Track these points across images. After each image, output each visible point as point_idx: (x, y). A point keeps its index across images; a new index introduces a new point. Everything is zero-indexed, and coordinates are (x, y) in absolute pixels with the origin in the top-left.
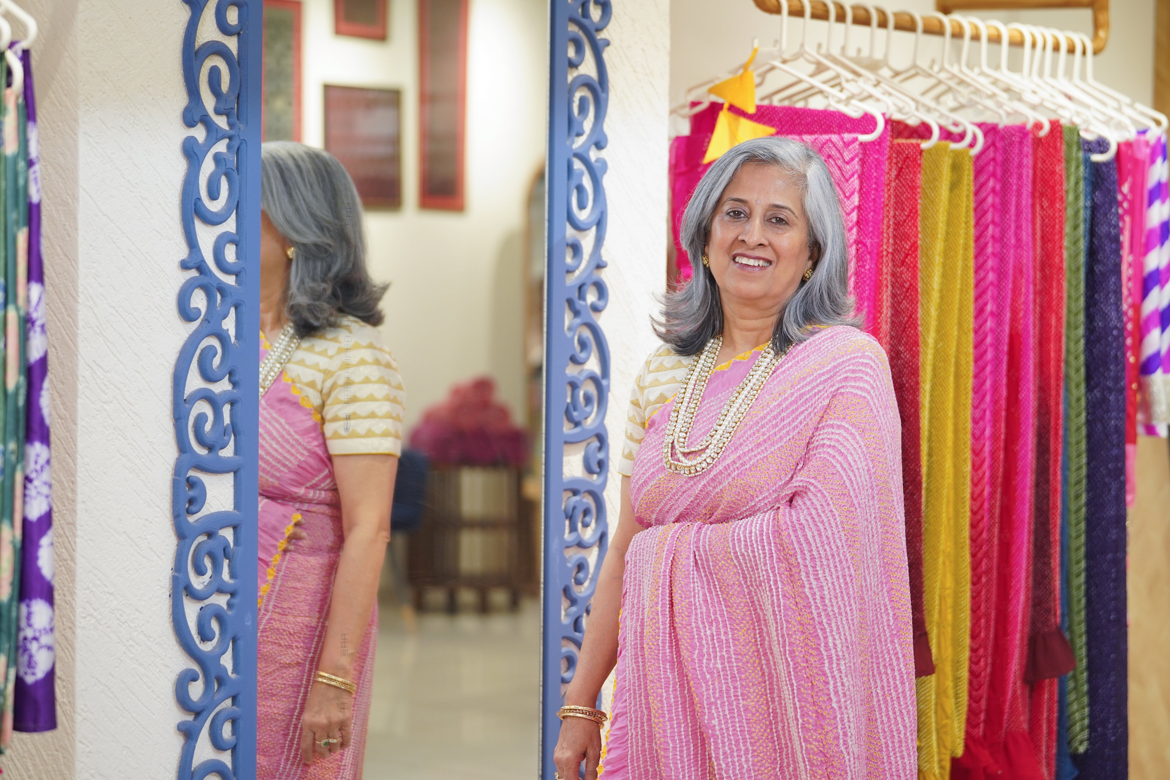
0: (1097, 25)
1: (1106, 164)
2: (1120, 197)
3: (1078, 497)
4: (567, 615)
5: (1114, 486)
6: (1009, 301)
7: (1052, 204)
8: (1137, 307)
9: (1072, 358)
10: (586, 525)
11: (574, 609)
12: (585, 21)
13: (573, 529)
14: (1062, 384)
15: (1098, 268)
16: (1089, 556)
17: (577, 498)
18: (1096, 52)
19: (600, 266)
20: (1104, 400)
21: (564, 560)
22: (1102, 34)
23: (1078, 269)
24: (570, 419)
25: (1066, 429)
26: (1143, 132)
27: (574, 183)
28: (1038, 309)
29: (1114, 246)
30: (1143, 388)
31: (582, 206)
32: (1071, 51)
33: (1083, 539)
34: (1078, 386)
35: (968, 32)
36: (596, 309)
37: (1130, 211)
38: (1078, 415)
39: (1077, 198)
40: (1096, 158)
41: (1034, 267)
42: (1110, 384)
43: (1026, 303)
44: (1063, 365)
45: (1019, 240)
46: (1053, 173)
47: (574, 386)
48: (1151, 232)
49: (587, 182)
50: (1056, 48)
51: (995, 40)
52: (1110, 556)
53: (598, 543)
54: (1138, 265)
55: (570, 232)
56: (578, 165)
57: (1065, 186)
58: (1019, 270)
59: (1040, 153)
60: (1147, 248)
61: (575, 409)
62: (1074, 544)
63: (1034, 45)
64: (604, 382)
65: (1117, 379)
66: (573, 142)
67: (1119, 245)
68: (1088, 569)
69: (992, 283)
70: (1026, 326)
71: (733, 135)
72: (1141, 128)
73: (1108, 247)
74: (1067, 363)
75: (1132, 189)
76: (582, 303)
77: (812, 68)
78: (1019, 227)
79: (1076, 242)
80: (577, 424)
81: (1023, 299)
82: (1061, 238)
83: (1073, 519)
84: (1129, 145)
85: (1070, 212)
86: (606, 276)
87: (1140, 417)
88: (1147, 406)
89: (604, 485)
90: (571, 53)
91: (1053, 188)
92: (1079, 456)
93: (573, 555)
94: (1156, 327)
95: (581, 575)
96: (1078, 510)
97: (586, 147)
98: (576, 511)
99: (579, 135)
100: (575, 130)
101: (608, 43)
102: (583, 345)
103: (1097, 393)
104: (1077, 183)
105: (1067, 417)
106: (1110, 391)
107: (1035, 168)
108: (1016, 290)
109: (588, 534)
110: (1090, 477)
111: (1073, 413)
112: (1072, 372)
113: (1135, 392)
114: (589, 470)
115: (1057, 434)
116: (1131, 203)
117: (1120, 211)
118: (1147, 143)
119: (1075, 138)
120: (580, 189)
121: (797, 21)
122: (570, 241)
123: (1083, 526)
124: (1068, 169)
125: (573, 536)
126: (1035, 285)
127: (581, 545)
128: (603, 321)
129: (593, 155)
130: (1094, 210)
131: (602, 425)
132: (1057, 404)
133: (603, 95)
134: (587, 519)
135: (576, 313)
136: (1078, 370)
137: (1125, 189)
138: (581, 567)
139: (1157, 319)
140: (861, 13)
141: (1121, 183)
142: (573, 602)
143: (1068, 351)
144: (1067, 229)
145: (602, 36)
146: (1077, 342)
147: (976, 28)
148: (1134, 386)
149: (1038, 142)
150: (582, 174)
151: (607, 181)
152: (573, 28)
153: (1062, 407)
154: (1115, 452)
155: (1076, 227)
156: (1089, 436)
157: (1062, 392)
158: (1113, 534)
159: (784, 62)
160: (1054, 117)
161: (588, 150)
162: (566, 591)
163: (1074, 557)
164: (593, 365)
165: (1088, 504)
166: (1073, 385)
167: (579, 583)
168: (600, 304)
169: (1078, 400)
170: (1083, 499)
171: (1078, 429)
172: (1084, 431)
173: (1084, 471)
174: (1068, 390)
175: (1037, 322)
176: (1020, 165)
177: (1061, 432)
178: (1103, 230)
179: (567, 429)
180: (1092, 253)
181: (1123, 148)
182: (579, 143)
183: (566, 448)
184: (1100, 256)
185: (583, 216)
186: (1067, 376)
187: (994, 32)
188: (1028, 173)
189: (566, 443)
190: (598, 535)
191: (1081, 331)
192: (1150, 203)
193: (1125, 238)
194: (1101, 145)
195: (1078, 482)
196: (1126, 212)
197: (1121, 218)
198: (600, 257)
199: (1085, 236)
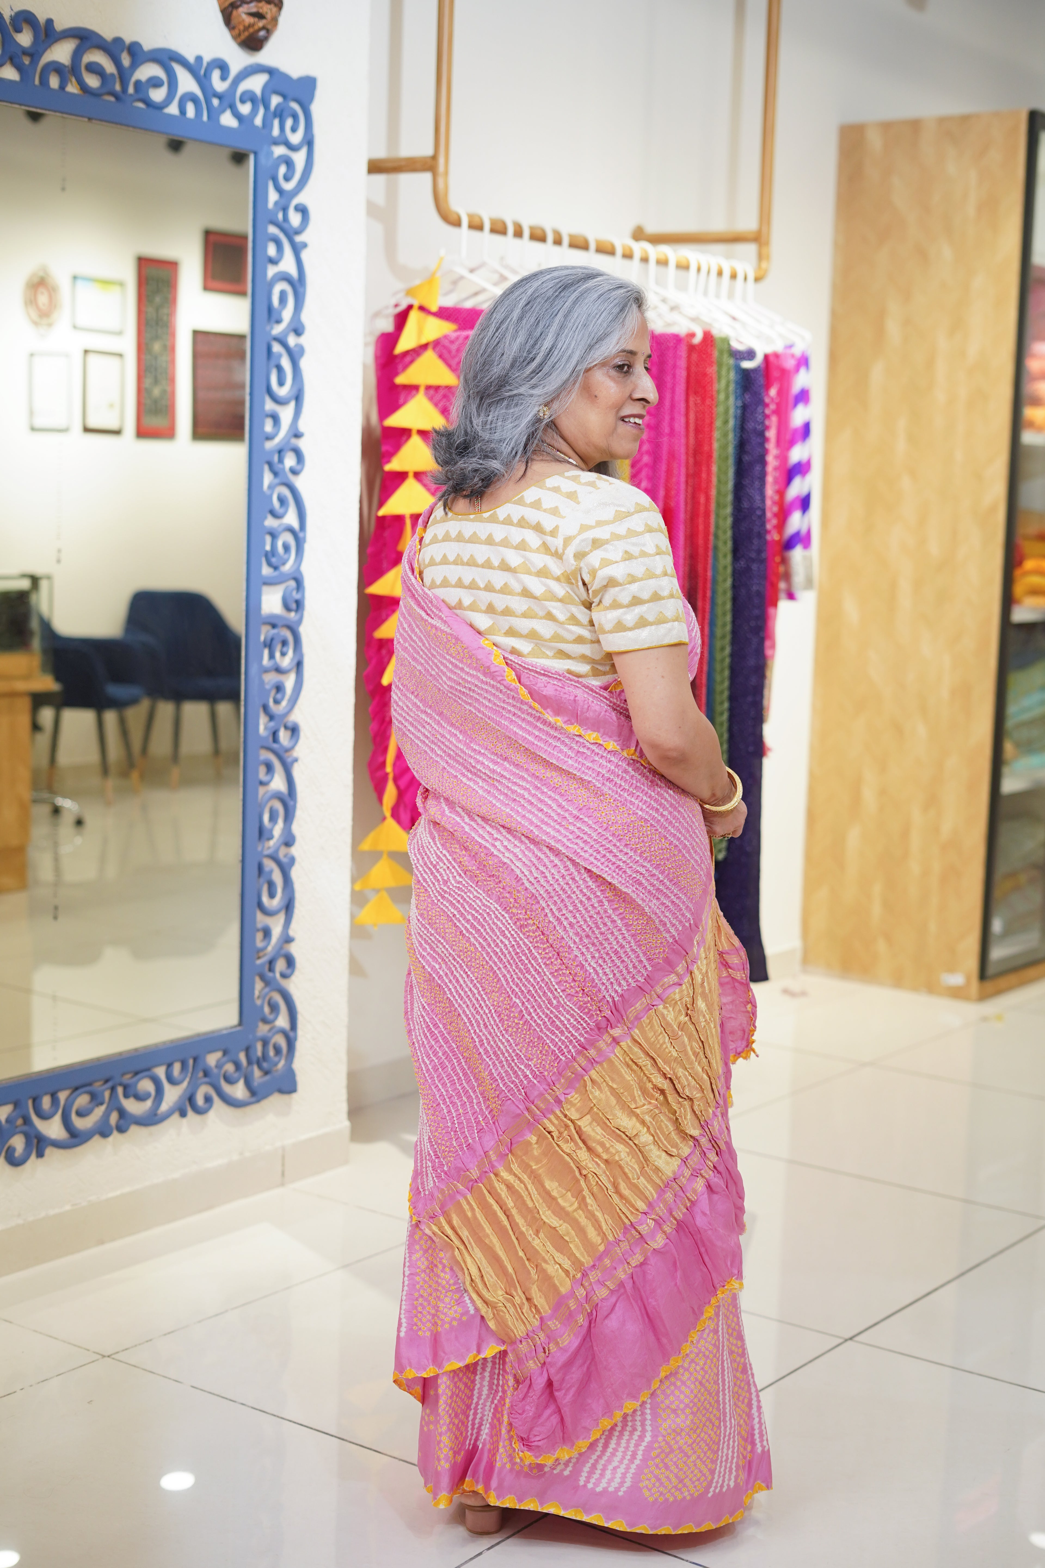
0: (761, 257)
1: (755, 371)
2: (767, 400)
3: (723, 649)
4: (266, 728)
5: (755, 640)
6: (662, 481)
7: (703, 400)
8: (781, 493)
9: (720, 533)
10: (283, 654)
11: (272, 724)
12: (285, 225)
13: (272, 656)
14: (711, 554)
15: (746, 458)
16: (732, 698)
17: (275, 631)
18: (757, 280)
19: (298, 435)
20: (748, 569)
21: (262, 683)
22: (764, 265)
23: (727, 458)
24: (270, 564)
25: (714, 592)
26: (791, 347)
27: (273, 362)
28: (690, 489)
29: (758, 440)
30: (785, 561)
31: (281, 383)
32: (734, 276)
33: (726, 684)
34: (725, 556)
35: (637, 255)
36: (294, 472)
37: (777, 412)
38: (725, 580)
39: (727, 398)
40: (747, 365)
41: (687, 453)
42: (753, 555)
43: (678, 483)
44: (712, 538)
45: (672, 429)
46: (705, 375)
47: (274, 535)
48: (796, 431)
49: (286, 363)
50: (720, 273)
51: (663, 263)
52: (750, 699)
53: (295, 670)
54: (783, 458)
55: (269, 406)
56: (277, 348)
57: (716, 386)
58: (672, 455)
59: (695, 356)
60: (792, 443)
61: (273, 555)
62: (718, 688)
63: (699, 270)
64: (301, 535)
65: (759, 552)
66: (272, 328)
67: (766, 440)
68: (731, 710)
69: (646, 465)
70: (678, 503)
71: (420, 331)
72: (788, 343)
73: (755, 440)
74: (716, 536)
75: (780, 393)
76: (280, 466)
77: (496, 277)
78: (672, 419)
79: (725, 435)
80: (276, 568)
81: (674, 480)
82: (711, 431)
83: (718, 666)
84: (776, 355)
85: (720, 409)
86: (302, 444)
87: (782, 585)
88: (787, 576)
89: (300, 621)
90: (272, 250)
91: (704, 387)
92: (724, 614)
93: (271, 678)
94: (797, 509)
95: (279, 696)
96: (723, 660)
97: (286, 333)
98: (274, 642)
99: (279, 321)
100: (274, 318)
101: (305, 245)
102: (282, 501)
103: (742, 563)
104: (727, 386)
105: (715, 581)
106: (753, 560)
107: (688, 369)
108: (669, 472)
109: (286, 662)
110: (734, 632)
111: (720, 578)
112: (720, 544)
113: (779, 564)
114: (287, 607)
115: (704, 596)
116: (778, 405)
117: (767, 411)
118: (793, 356)
119: (726, 346)
120: (279, 368)
121: (475, 234)
122: (269, 413)
123: (727, 673)
124: (719, 372)
125: (271, 663)
126: (687, 469)
127: (278, 670)
128: (300, 483)
129: (292, 340)
130: (744, 408)
131: (298, 570)
132: (705, 570)
133: (301, 290)
134: (285, 649)
135: (275, 474)
136: (725, 543)
137: (773, 392)
138: (279, 688)
139: (798, 503)
140: (539, 232)
141: (768, 387)
142: (271, 717)
143: (717, 527)
144: (718, 423)
145: (298, 239)
146: (725, 518)
147: (646, 252)
148: (777, 559)
149: (692, 348)
150: (280, 356)
151: (303, 363)
152: (273, 230)
153: (710, 574)
154: (756, 612)
155: (726, 422)
156: (735, 599)
157: (710, 561)
158: (753, 681)
159: (472, 271)
160: (707, 328)
161: (286, 335)
162: (265, 708)
163: (718, 698)
164: (291, 518)
165: (732, 655)
166: (720, 555)
167: (277, 702)
168: (298, 468)
169: (725, 568)
170: (728, 651)
171: (725, 593)
172: (729, 594)
173: (729, 628)
174: (716, 558)
175: (689, 501)
176: (675, 366)
177: (709, 594)
178: (750, 425)
179: (266, 571)
180: (742, 446)
181: (772, 359)
182: (277, 330)
183: (265, 589)
184: (748, 448)
185: (283, 392)
186: (716, 548)
187: (662, 257)
188: (682, 374)
189: (265, 584)
190: (295, 662)
191: (729, 510)
192: (795, 405)
193: (771, 434)
194: (750, 354)
195: (723, 637)
196: (774, 412)
197: (767, 417)
198: (297, 428)
199: (735, 430)
